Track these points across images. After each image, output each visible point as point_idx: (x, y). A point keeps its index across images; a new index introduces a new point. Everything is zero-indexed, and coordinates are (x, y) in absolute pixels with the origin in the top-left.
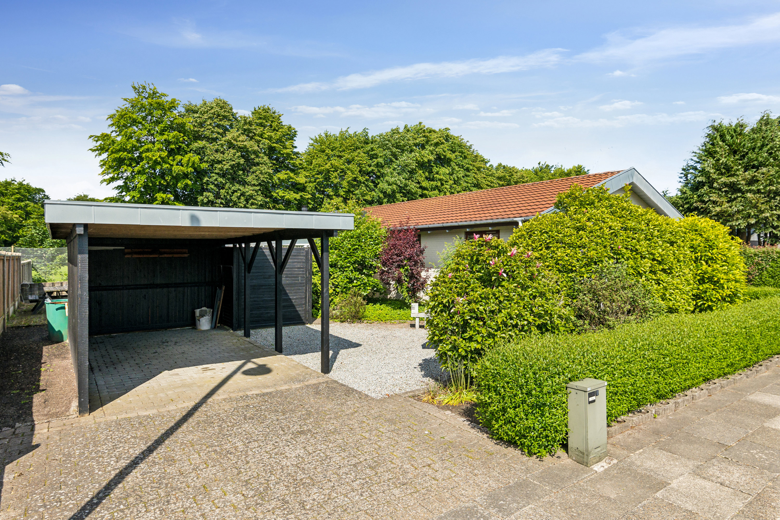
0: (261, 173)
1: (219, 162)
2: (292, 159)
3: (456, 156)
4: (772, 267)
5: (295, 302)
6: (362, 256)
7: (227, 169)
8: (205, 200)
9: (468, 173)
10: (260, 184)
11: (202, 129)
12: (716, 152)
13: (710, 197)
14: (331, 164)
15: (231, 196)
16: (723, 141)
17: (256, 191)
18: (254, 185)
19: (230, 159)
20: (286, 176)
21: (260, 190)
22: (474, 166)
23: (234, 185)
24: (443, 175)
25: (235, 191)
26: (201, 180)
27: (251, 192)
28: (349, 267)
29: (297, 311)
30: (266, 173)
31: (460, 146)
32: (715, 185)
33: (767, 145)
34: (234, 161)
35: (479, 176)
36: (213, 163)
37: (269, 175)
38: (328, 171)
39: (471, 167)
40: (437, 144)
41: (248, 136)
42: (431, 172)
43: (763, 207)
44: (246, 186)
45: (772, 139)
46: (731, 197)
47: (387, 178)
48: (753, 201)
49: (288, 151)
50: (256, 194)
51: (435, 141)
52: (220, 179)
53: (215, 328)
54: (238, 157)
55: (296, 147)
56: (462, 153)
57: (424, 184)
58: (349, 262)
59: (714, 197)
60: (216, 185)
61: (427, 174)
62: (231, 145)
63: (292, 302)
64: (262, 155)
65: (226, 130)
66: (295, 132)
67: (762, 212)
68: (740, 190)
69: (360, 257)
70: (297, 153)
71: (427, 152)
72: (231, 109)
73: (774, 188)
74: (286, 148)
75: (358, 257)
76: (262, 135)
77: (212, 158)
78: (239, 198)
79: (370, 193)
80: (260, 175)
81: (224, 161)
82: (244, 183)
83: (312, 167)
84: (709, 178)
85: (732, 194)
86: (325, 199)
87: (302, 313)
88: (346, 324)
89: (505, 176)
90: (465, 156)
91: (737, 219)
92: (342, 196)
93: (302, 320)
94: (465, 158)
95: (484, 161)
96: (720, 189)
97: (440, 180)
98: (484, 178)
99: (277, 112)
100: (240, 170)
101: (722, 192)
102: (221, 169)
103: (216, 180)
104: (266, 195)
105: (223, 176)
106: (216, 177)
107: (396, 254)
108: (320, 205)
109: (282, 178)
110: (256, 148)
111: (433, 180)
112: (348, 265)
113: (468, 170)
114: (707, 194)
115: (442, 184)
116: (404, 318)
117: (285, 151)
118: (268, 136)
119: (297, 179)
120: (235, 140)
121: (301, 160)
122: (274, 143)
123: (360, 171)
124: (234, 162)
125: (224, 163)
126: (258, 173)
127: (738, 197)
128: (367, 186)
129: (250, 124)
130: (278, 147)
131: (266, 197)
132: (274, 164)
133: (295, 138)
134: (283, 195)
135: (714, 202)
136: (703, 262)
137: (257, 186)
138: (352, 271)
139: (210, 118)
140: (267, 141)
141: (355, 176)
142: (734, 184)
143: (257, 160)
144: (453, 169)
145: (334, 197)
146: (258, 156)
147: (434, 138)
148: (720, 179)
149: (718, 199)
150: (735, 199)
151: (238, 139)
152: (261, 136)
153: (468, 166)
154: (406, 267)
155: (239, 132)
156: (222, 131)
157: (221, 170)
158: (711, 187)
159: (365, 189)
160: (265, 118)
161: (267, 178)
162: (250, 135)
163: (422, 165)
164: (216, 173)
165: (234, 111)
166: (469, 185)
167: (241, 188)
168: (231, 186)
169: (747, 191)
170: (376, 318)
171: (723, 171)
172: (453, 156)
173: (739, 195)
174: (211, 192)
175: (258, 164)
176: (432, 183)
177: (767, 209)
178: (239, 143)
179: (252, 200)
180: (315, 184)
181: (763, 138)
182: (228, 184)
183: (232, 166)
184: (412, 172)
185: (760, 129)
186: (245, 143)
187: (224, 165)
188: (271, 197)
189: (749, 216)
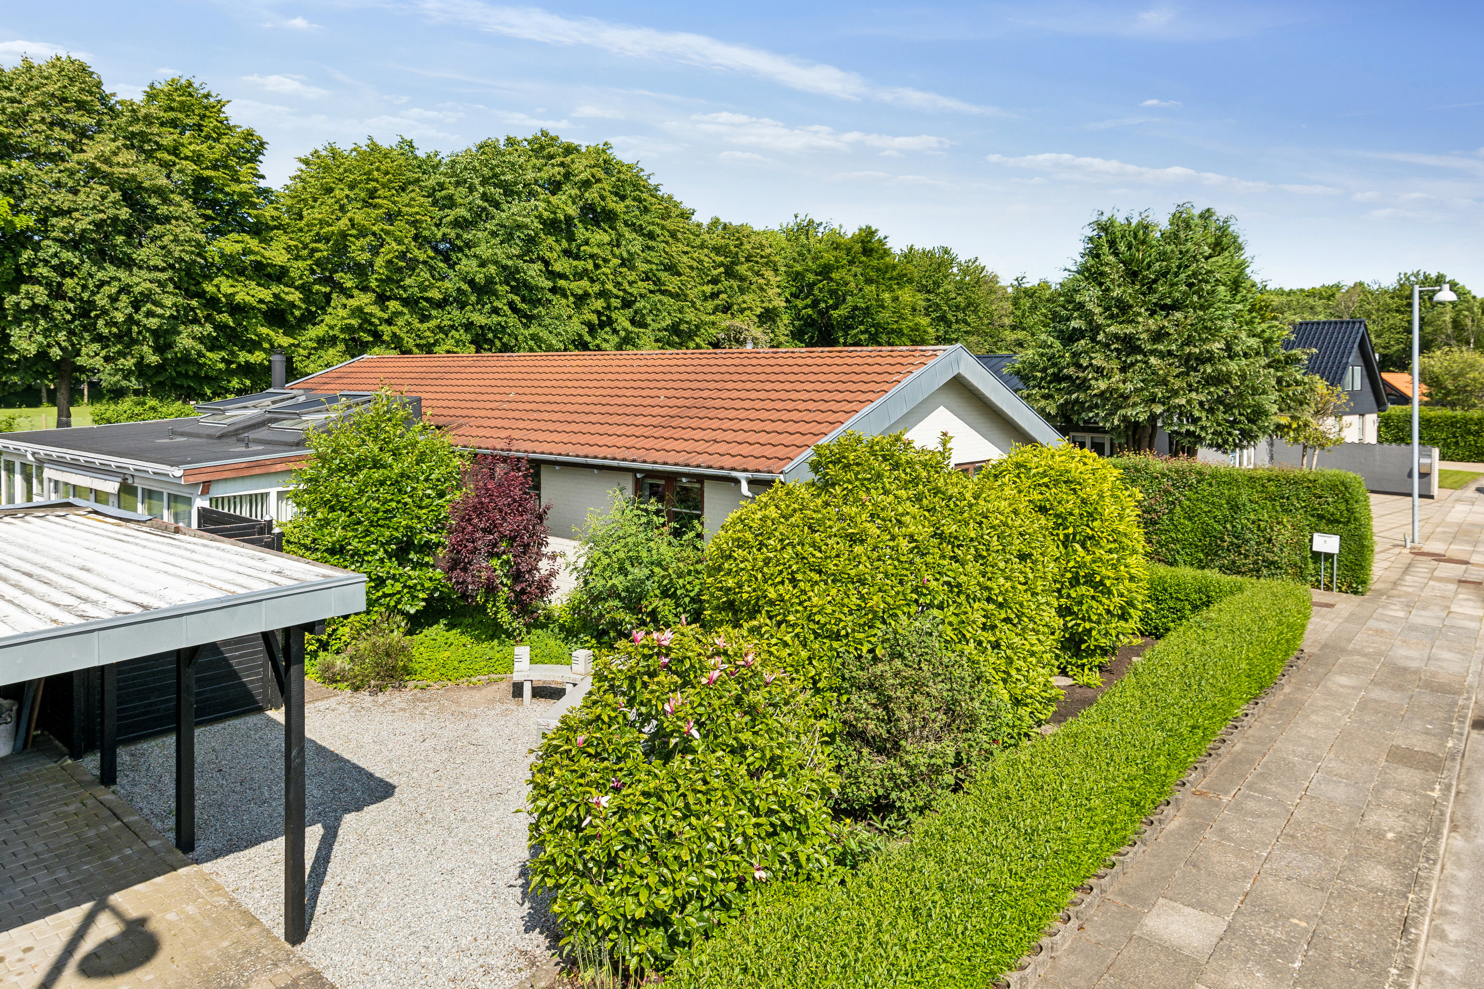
0: (176, 240)
1: (62, 213)
2: (254, 205)
3: (627, 207)
4: (1189, 499)
5: (239, 663)
6: (407, 527)
7: (84, 231)
8: (25, 304)
9: (651, 243)
10: (172, 267)
11: (19, 132)
12: (1102, 274)
13: (1091, 358)
14: (351, 220)
15: (93, 293)
16: (1116, 254)
17: (161, 284)
18: (156, 268)
19: (94, 207)
20: (239, 247)
21: (171, 279)
22: (663, 228)
23: (101, 268)
24: (599, 246)
25: (102, 284)
26: (17, 255)
27: (148, 285)
28: (375, 552)
29: (243, 685)
30: (189, 241)
31: (636, 186)
32: (1101, 337)
33: (1187, 267)
34: (103, 211)
35: (675, 249)
36: (47, 214)
37: (198, 245)
38: (344, 235)
39: (658, 231)
40: (586, 184)
41: (142, 150)
42: (571, 238)
43: (1177, 384)
44: (135, 270)
45: (1194, 257)
46: (1125, 361)
47: (477, 251)
48: (1161, 372)
49: (244, 187)
50: (158, 290)
51: (583, 176)
52: (67, 255)
53: (25, 746)
54: (114, 203)
55: (263, 177)
56: (639, 200)
57: (558, 267)
58: (376, 541)
59: (1099, 360)
60: (54, 268)
61: (565, 244)
62: (94, 172)
63: (230, 666)
64: (177, 198)
65: (82, 133)
66: (262, 144)
67: (1175, 393)
68: (1138, 350)
69: (401, 529)
70: (265, 193)
71: (564, 198)
72: (99, 85)
73: (1197, 351)
74: (238, 181)
75: (397, 530)
76: (176, 148)
77: (46, 202)
78: (114, 299)
79: (439, 284)
80: (172, 246)
81: (77, 210)
82: (127, 263)
83: (302, 224)
84: (1090, 322)
85: (1127, 356)
86: (334, 296)
87: (256, 690)
88: (364, 696)
89: (727, 245)
90: (645, 207)
91: (1135, 405)
92: (374, 291)
93: (256, 702)
94: (646, 210)
95: (685, 215)
96: (1107, 346)
97: (592, 256)
98: (686, 253)
99: (214, 94)
100: (120, 233)
101: (1112, 351)
102: (66, 231)
103: (56, 255)
104: (187, 291)
105: (75, 245)
106: (54, 248)
107: (484, 530)
108: (323, 308)
109: (228, 251)
110: (162, 181)
111: (577, 257)
112: (374, 547)
113: (651, 236)
114: (1086, 352)
115: (597, 267)
116: (500, 668)
117: (236, 188)
118: (193, 152)
119: (267, 254)
120: (107, 161)
121: (276, 209)
122: (207, 168)
123: (416, 238)
124: (101, 216)
125: (76, 215)
126: (166, 240)
127: (1137, 361)
128: (432, 269)
129: (148, 119)
130: (218, 178)
131: (189, 295)
132: (207, 218)
133: (261, 158)
134: (230, 291)
135: (1099, 370)
136: (1077, 546)
137: (163, 270)
138: (382, 560)
139: (42, 104)
140: (191, 166)
141: (403, 248)
142: (1131, 338)
143: (163, 210)
144: (620, 235)
145: (356, 292)
146: (166, 201)
147: (581, 169)
148: (1109, 326)
149: (1105, 364)
150: (1133, 364)
151: (115, 160)
152: (175, 151)
153: (651, 228)
154: (505, 557)
155: (119, 143)
156: (72, 136)
157: (67, 233)
158: (1093, 340)
159: (428, 275)
160: (185, 108)
161: (192, 253)
162: (147, 147)
163: (552, 226)
164: (55, 240)
165: (107, 89)
166: (654, 267)
167: (123, 274)
168: (94, 269)
169: (1153, 352)
170: (437, 674)
171: (1115, 311)
172: (620, 207)
173: (1139, 358)
174: (40, 283)
175: (167, 219)
176: (575, 263)
177: (1182, 389)
178: (117, 170)
179: (149, 305)
180: (309, 262)
181: (1181, 252)
182: (87, 265)
183: (99, 225)
184: (531, 241)
185: (1176, 236)
186: (132, 171)
187: (77, 220)
188: (201, 294)
189: (1153, 400)
